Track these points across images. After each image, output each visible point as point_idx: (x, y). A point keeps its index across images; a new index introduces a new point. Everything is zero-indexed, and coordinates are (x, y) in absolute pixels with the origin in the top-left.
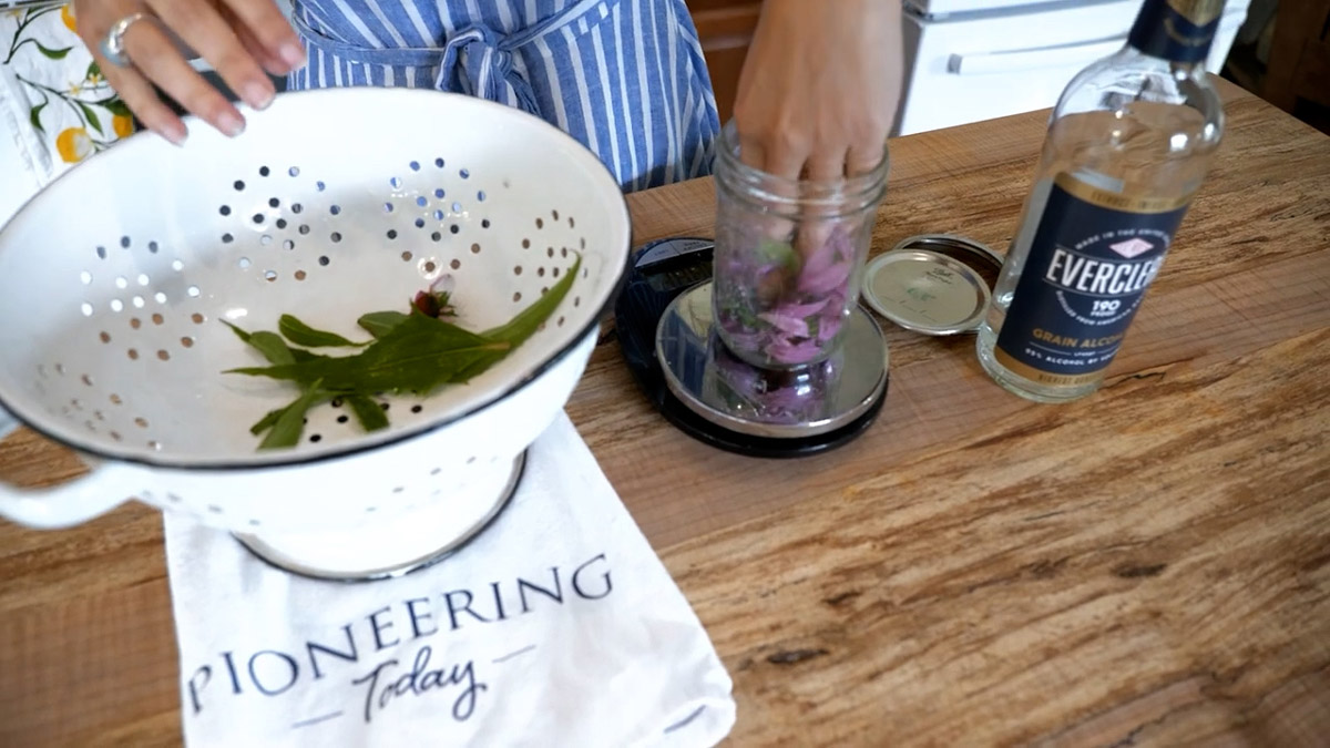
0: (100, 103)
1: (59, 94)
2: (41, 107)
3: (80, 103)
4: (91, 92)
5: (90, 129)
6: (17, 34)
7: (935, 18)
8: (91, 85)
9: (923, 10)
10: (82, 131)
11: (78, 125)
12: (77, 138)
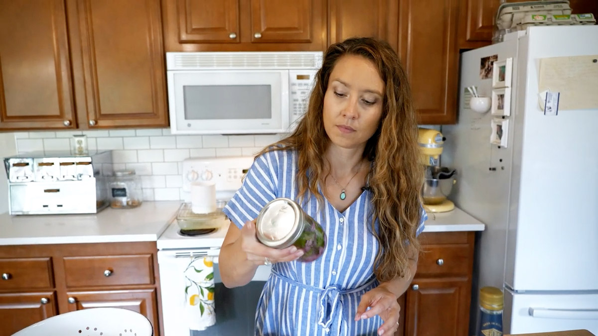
0: (206, 288)
1: (195, 283)
2: (189, 287)
3: (200, 287)
4: (204, 284)
5: (201, 295)
6: (190, 264)
7: (518, 292)
8: (205, 281)
9: (512, 288)
10: (198, 296)
11: (198, 294)
12: (196, 298)
